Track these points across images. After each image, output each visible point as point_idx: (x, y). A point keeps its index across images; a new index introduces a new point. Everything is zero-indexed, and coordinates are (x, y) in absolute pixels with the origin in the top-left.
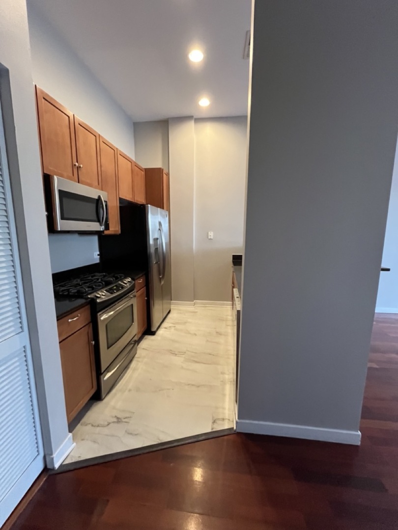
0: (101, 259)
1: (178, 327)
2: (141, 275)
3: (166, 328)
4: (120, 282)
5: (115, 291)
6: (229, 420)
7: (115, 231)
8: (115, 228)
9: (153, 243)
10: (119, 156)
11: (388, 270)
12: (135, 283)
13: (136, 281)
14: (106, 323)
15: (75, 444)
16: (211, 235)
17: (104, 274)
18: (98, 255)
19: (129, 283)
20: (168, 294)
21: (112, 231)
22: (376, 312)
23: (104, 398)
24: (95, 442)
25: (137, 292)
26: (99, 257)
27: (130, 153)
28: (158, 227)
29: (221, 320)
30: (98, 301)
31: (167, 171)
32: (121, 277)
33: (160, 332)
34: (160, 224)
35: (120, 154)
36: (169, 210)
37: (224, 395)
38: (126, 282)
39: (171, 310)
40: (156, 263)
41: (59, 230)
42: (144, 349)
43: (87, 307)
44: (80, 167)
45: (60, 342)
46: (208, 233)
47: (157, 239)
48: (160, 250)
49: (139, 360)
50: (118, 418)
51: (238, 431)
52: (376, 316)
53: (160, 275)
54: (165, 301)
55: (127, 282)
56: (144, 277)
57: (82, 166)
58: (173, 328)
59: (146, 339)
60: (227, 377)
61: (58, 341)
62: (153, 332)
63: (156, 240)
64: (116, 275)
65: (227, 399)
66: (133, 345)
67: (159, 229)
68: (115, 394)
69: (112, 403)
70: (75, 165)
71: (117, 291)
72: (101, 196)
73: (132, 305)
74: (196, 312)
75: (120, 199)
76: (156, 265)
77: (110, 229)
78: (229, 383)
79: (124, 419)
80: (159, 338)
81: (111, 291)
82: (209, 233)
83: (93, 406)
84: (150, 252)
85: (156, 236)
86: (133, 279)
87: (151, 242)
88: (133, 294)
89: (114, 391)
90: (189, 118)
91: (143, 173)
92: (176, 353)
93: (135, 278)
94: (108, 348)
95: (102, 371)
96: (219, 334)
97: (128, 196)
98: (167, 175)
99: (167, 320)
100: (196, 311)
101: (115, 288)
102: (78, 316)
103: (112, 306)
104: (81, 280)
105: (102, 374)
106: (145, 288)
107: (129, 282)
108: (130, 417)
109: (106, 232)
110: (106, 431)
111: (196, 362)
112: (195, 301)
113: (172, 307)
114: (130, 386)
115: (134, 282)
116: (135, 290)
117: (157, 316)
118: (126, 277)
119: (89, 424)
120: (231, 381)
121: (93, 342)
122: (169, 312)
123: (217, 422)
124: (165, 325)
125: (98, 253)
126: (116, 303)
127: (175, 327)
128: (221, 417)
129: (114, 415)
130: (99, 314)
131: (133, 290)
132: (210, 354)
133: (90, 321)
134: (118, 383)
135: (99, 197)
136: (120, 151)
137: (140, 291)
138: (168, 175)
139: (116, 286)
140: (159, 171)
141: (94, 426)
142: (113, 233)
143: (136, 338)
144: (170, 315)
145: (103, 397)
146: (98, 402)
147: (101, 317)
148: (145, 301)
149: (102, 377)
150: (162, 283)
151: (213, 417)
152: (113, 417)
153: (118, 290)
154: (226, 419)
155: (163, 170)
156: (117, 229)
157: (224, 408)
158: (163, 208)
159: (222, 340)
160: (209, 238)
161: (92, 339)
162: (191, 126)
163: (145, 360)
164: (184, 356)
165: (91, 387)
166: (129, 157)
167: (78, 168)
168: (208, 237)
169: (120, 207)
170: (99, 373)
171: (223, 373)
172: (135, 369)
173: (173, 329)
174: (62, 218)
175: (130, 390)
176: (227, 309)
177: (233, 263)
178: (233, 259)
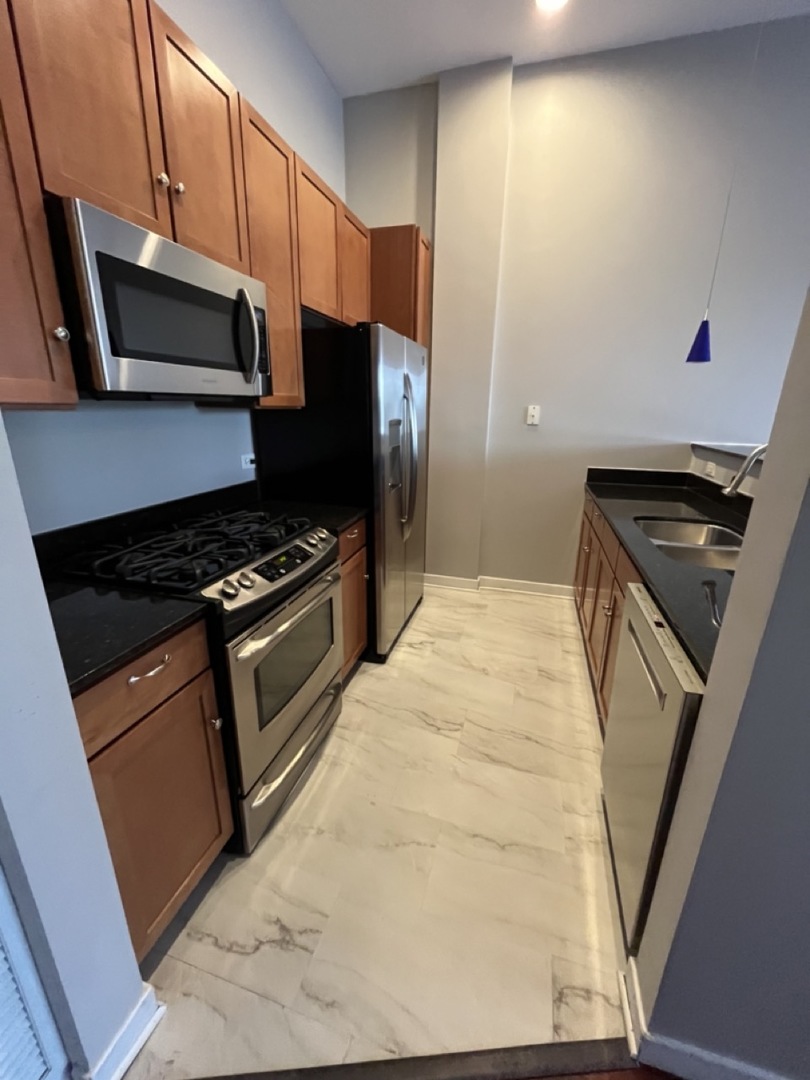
0: (259, 470)
1: (441, 643)
2: (355, 519)
3: (411, 645)
4: (298, 542)
5: (283, 571)
6: (606, 999)
7: (290, 398)
8: (289, 389)
9: (388, 433)
10: (301, 179)
12: (337, 543)
13: (341, 537)
14: (254, 666)
15: (163, 1009)
16: (535, 412)
17: (262, 514)
18: (252, 462)
19: (324, 544)
20: (418, 558)
21: (282, 398)
23: (253, 851)
24: (215, 1009)
25: (342, 564)
26: (253, 466)
27: (333, 178)
28: (401, 392)
29: (550, 634)
30: (229, 606)
31: (430, 238)
32: (301, 526)
33: (399, 656)
34: (406, 379)
35: (303, 174)
36: (428, 344)
37: (580, 890)
38: (314, 542)
39: (424, 597)
40: (393, 486)
41: (109, 389)
42: (358, 701)
43: (194, 628)
44: (177, 191)
45: (89, 760)
46: (526, 409)
47: (398, 422)
48: (404, 452)
49: (347, 734)
50: (284, 928)
51: (646, 1060)
53: (401, 515)
54: (410, 573)
55: (317, 542)
56: (363, 523)
57: (181, 187)
58: (429, 648)
59: (364, 672)
60: (582, 822)
61: (84, 759)
62: (380, 656)
63: (395, 424)
64: (289, 521)
66: (331, 697)
67: (405, 397)
68: (282, 839)
69: (272, 869)
70: (160, 182)
71: (287, 573)
72: (246, 291)
73: (331, 599)
74: (485, 606)
75: (305, 310)
76: (393, 491)
77: (275, 394)
78: (592, 846)
79: (301, 933)
80: (395, 673)
81: (269, 572)
82: (531, 408)
83: (224, 871)
84: (379, 455)
85: (396, 416)
86: (334, 532)
87: (383, 429)
88: (335, 571)
89: (279, 828)
90: (498, 65)
91: (366, 242)
92: (439, 724)
93: (338, 529)
94: (262, 726)
95: (246, 789)
96: (547, 675)
97: (325, 304)
98: (427, 248)
99: (414, 623)
100: (483, 602)
101: (283, 559)
102: (163, 662)
103: (272, 614)
104: (197, 535)
105: (244, 797)
106: (364, 549)
107: (322, 539)
108: (318, 931)
109: (266, 402)
110: (247, 970)
111: (494, 761)
112: (480, 577)
113: (428, 587)
114: (321, 819)
115: (335, 539)
116: (339, 562)
117: (391, 609)
118: (313, 528)
119: (209, 935)
120: (596, 843)
121: (218, 723)
122: (419, 602)
123: (569, 1000)
124: (409, 636)
125: (252, 456)
126: (286, 604)
127: (432, 643)
128: (579, 980)
129: (274, 913)
130: (229, 645)
131: (334, 561)
132: (528, 738)
133: (208, 664)
134: (288, 808)
135: (241, 293)
136: (303, 163)
137: (349, 562)
138: (430, 247)
139: (286, 554)
140: (408, 233)
141: (221, 948)
142: (284, 404)
143: (339, 679)
144: (421, 610)
145: (251, 848)
146: (238, 860)
147: (238, 652)
148: (365, 583)
149: (245, 803)
150: (407, 535)
151: (554, 979)
152: (270, 922)
153: (290, 568)
154: (597, 993)
155: (418, 230)
156: (296, 394)
157: (586, 948)
158: (415, 339)
159: (556, 696)
160: (529, 422)
161: (216, 712)
163: (362, 736)
164: (457, 734)
165: (217, 832)
166: (328, 188)
167: (172, 193)
168: (525, 420)
169: (304, 332)
170: (237, 795)
171: (569, 809)
172: (334, 764)
173: (427, 652)
174: (117, 351)
175: (320, 832)
176: (559, 606)
177: (586, 491)
178: (589, 479)
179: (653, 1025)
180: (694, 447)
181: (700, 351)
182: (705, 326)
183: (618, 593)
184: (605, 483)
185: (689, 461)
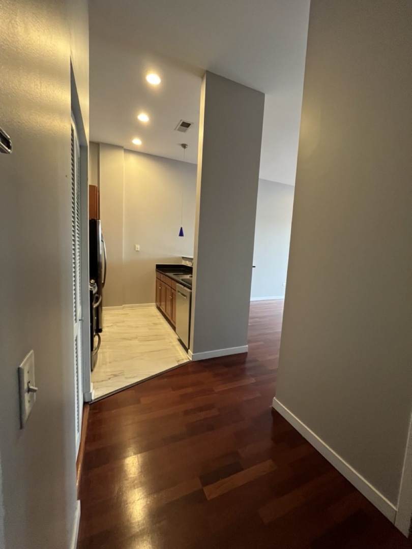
3: (108, 327)
11: (255, 267)
16: (138, 247)
22: (251, 300)
24: (107, 387)
29: (152, 316)
33: (106, 330)
46: (135, 246)
50: (114, 375)
51: (194, 360)
52: (251, 303)
62: (100, 329)
65: (180, 352)
79: (119, 374)
80: (108, 333)
82: (137, 246)
90: (119, 147)
92: (130, 339)
99: (105, 322)
111: (149, 341)
112: (123, 305)
119: (95, 382)
123: (180, 361)
124: (105, 325)
127: (116, 325)
128: (181, 359)
132: (155, 335)
141: (100, 382)
144: (105, 318)
151: (176, 360)
154: (184, 359)
157: (180, 356)
162: (121, 154)
164: (137, 339)
168: (135, 249)
173: (115, 327)
176: (152, 309)
177: (156, 271)
178: (156, 268)
179: (193, 353)
180: (183, 258)
181: (181, 234)
182: (181, 228)
183: (173, 291)
184: (162, 268)
185: (182, 261)
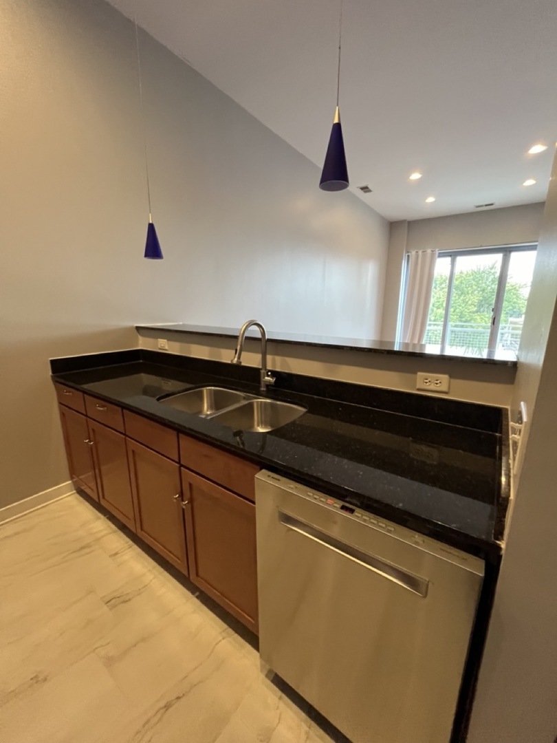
178: (53, 372)
180: (138, 328)
181: (153, 250)
185: (138, 340)
